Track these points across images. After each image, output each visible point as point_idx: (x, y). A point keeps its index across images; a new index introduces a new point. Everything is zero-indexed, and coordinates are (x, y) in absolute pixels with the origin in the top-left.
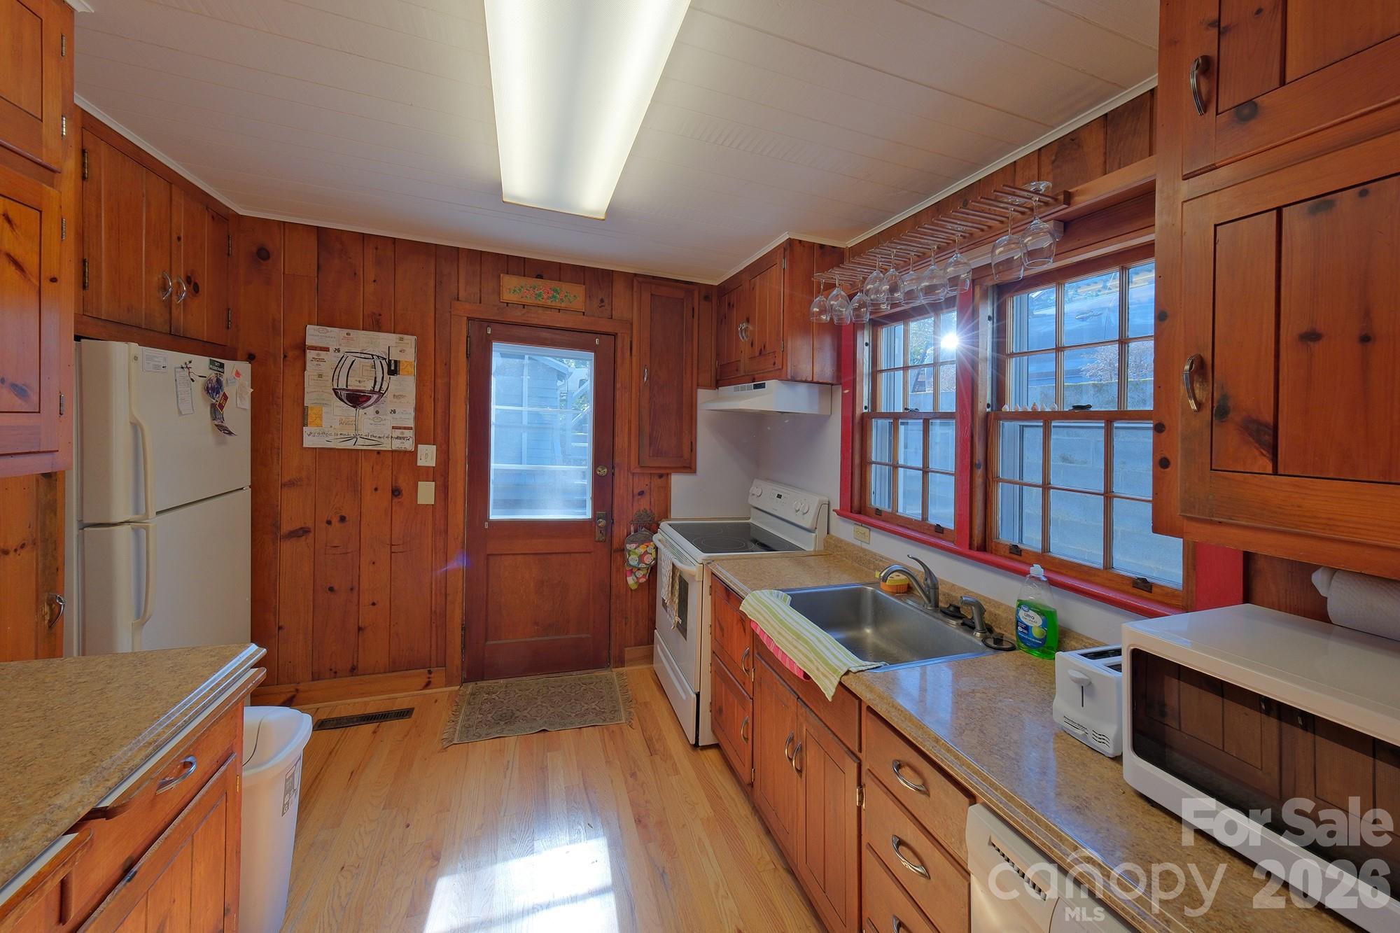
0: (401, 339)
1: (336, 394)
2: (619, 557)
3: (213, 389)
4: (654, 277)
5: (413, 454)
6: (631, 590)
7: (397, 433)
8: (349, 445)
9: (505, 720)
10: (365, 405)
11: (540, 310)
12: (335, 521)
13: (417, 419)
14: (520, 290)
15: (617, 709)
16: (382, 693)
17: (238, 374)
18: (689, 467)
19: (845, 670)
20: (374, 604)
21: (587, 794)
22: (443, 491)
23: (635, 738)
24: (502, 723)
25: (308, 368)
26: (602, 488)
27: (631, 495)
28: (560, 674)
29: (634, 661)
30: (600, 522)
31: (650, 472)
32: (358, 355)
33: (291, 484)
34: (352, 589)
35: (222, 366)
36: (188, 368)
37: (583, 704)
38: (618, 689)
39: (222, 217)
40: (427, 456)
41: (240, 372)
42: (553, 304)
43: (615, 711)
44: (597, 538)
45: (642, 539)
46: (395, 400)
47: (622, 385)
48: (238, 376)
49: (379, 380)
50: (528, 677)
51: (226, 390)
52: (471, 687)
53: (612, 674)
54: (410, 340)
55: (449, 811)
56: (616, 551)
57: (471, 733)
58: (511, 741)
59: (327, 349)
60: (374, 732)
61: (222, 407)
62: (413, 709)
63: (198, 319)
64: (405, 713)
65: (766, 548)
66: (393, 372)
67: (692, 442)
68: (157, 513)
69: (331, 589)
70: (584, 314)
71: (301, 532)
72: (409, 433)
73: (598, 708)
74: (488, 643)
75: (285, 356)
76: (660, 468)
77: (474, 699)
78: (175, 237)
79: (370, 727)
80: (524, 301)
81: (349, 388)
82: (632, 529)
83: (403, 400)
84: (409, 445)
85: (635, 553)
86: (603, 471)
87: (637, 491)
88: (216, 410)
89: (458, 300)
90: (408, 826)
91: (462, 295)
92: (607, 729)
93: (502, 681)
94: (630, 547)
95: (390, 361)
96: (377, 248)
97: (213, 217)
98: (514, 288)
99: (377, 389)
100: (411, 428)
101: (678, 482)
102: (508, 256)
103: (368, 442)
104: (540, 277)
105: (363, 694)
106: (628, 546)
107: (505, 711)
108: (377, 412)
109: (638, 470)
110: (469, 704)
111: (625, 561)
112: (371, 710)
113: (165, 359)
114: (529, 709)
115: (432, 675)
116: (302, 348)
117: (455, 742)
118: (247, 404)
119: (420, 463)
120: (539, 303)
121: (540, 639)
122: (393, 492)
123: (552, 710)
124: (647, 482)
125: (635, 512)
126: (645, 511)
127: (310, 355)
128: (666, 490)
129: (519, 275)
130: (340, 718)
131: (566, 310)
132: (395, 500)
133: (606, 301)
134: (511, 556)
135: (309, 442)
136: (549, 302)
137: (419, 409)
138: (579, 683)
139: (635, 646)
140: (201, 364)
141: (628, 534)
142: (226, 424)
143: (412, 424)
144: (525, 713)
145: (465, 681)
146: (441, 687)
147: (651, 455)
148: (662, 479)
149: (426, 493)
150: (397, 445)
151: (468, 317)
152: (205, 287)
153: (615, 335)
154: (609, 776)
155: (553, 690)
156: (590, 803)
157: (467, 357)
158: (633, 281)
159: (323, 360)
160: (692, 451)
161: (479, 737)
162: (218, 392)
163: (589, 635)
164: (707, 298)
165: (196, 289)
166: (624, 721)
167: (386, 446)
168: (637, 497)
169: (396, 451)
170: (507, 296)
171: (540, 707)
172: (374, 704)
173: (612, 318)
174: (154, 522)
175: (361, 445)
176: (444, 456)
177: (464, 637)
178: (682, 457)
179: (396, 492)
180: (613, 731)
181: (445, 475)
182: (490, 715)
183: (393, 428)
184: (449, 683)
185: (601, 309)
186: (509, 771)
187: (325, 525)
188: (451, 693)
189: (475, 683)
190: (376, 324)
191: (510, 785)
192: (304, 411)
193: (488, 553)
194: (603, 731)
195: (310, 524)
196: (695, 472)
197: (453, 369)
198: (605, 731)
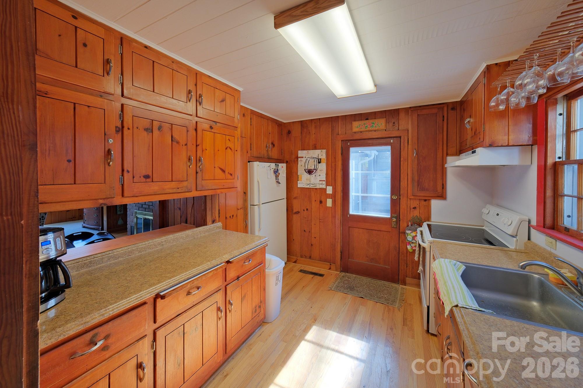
0: (322, 151)
1: (305, 170)
2: (403, 236)
3: (276, 172)
4: (420, 106)
5: (326, 189)
6: (410, 252)
7: (321, 182)
8: (308, 187)
9: (351, 288)
10: (312, 174)
11: (367, 133)
12: (305, 210)
13: (326, 177)
14: (359, 126)
15: (395, 301)
16: (317, 267)
17: (282, 167)
18: (442, 196)
19: (456, 304)
20: (315, 238)
21: (369, 326)
22: (334, 202)
23: (399, 316)
24: (349, 289)
25: (299, 164)
26: (395, 204)
27: (409, 208)
28: (377, 280)
29: (411, 285)
30: (393, 219)
31: (418, 198)
32: (310, 158)
33: (295, 198)
34: (310, 232)
35: (278, 165)
36: (270, 167)
37: (381, 294)
38: (399, 293)
39: (279, 125)
40: (330, 190)
41: (283, 166)
42: (372, 129)
43: (394, 301)
44: (393, 226)
45: (414, 229)
46: (320, 171)
47: (404, 159)
48: (282, 168)
49: (316, 165)
50: (364, 277)
51: (279, 172)
52: (343, 274)
53: (400, 287)
54: (324, 151)
55: (323, 309)
56: (402, 233)
57: (338, 289)
58: (350, 297)
59: (303, 157)
60: (312, 278)
61: (278, 176)
62: (324, 275)
63: (274, 153)
64: (321, 275)
65: (491, 243)
66: (319, 163)
67: (443, 184)
68: (262, 204)
69: (305, 231)
70: (386, 131)
71: (298, 212)
72: (324, 183)
73: (387, 298)
74: (349, 260)
75: (294, 161)
76: (424, 196)
77: (343, 278)
78: (269, 133)
79: (312, 276)
80: (361, 130)
81: (308, 169)
82: (410, 224)
83: (322, 171)
84: (324, 186)
85: (411, 235)
86: (395, 198)
87: (412, 207)
88: (277, 177)
89: (338, 134)
90: (312, 307)
91: (340, 132)
92: (388, 307)
93: (354, 275)
94: (408, 232)
95: (319, 159)
96: (315, 123)
97: (278, 125)
98: (357, 126)
99: (315, 169)
100: (325, 181)
101: (435, 204)
102: (355, 114)
103: (313, 186)
104: (367, 119)
105: (312, 266)
106: (407, 232)
107: (351, 286)
108: (315, 176)
109: (412, 197)
110: (341, 279)
111: (406, 238)
112: (314, 271)
113: (265, 165)
114: (360, 288)
115: (331, 266)
116: (297, 158)
117: (332, 289)
118: (285, 175)
119: (327, 193)
120: (366, 129)
121: (368, 263)
122: (320, 202)
123: (368, 291)
124: (418, 202)
125: (411, 216)
126: (417, 216)
127: (299, 159)
128: (429, 208)
129: (359, 120)
130: (305, 271)
131: (378, 130)
132: (321, 205)
133: (396, 123)
134: (357, 229)
135: (299, 186)
136: (371, 129)
137: (327, 174)
138: (383, 286)
139: (411, 278)
140: (273, 165)
141: (408, 226)
142: (279, 181)
143: (325, 179)
144: (358, 289)
145: (341, 271)
146: (334, 271)
147: (419, 190)
148: (426, 202)
149: (329, 203)
150: (321, 186)
151: (341, 140)
152: (276, 145)
153: (400, 137)
154: (381, 324)
155: (372, 285)
156: (369, 330)
157: (341, 155)
158: (408, 110)
159: (302, 161)
160: (443, 188)
161: (340, 291)
162: (277, 172)
163: (389, 267)
164: (453, 109)
165: (274, 146)
166: (396, 307)
167: (318, 187)
168: (412, 210)
169: (321, 188)
170: (355, 129)
171: (364, 289)
172: (315, 270)
173: (399, 130)
174: (262, 206)
175: (311, 186)
176: (334, 190)
177: (341, 255)
178: (437, 191)
179: (321, 202)
180: (390, 309)
181: (335, 197)
182: (346, 285)
183: (320, 181)
184: (336, 270)
185: (393, 127)
186: (345, 306)
187: (303, 211)
188: (337, 273)
189: (345, 273)
190: (315, 148)
191: (344, 310)
192: (298, 176)
193: (349, 226)
194: (386, 307)
195: (299, 210)
196: (446, 199)
197: (337, 160)
198: (387, 307)
